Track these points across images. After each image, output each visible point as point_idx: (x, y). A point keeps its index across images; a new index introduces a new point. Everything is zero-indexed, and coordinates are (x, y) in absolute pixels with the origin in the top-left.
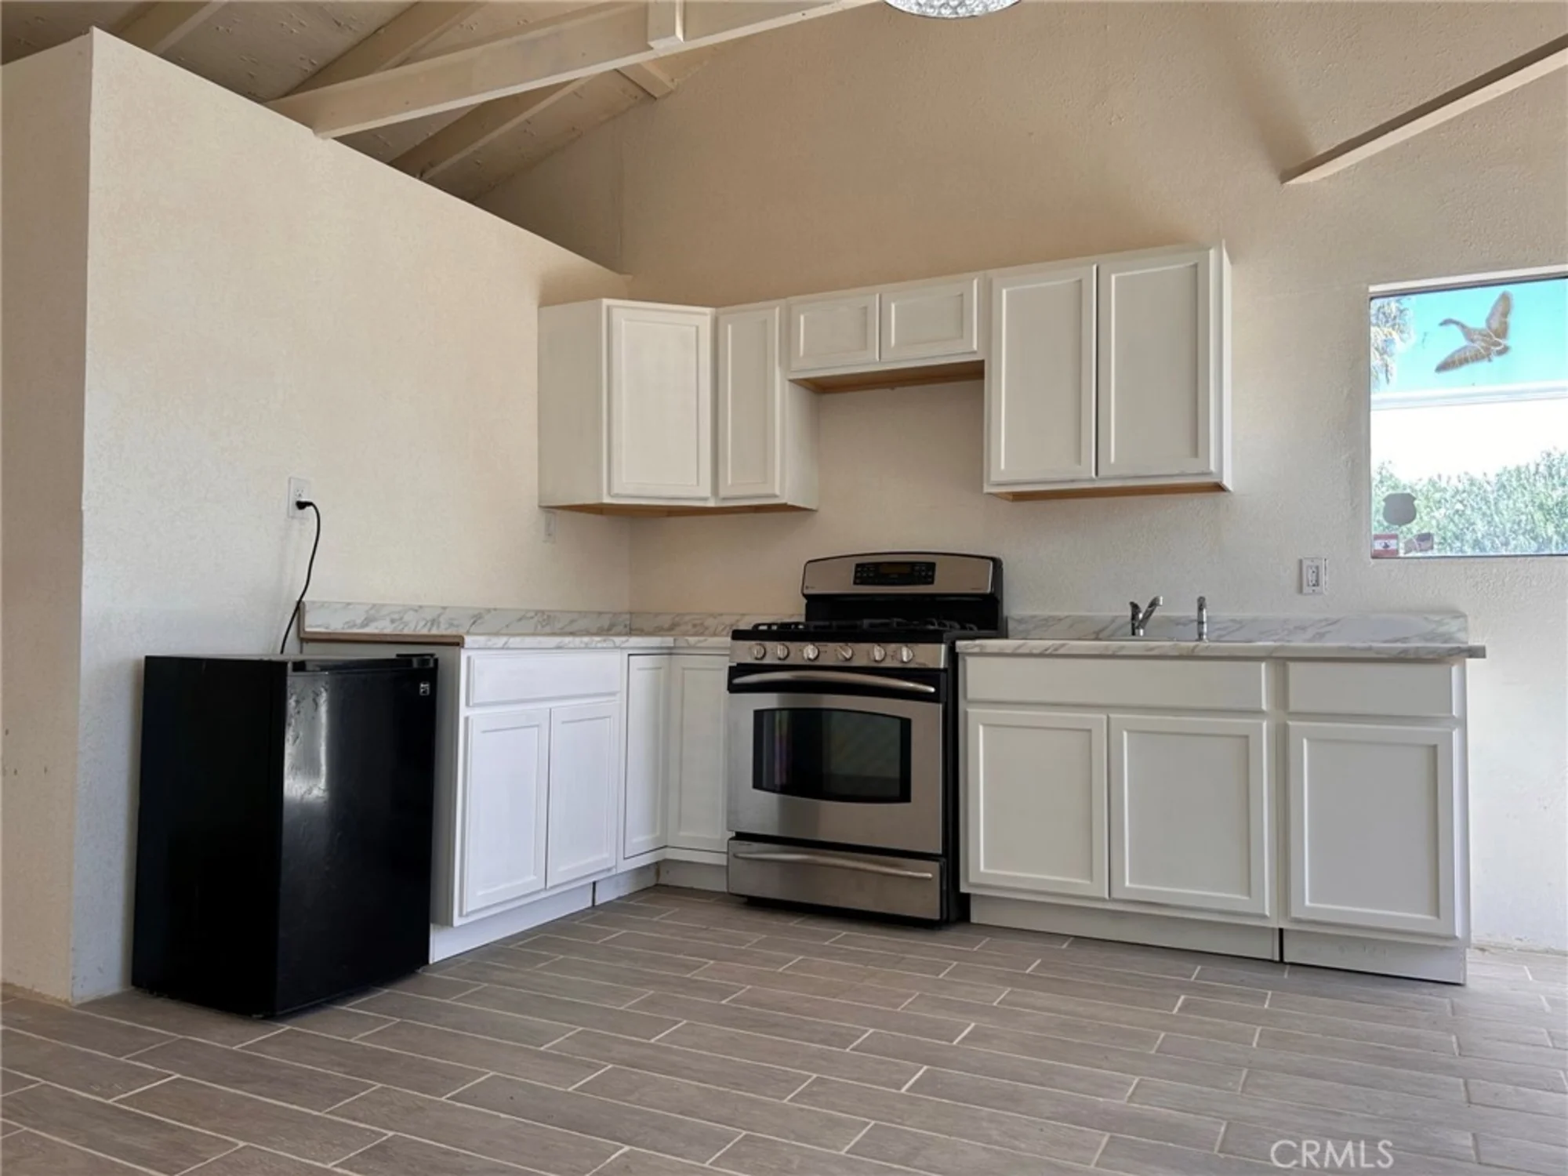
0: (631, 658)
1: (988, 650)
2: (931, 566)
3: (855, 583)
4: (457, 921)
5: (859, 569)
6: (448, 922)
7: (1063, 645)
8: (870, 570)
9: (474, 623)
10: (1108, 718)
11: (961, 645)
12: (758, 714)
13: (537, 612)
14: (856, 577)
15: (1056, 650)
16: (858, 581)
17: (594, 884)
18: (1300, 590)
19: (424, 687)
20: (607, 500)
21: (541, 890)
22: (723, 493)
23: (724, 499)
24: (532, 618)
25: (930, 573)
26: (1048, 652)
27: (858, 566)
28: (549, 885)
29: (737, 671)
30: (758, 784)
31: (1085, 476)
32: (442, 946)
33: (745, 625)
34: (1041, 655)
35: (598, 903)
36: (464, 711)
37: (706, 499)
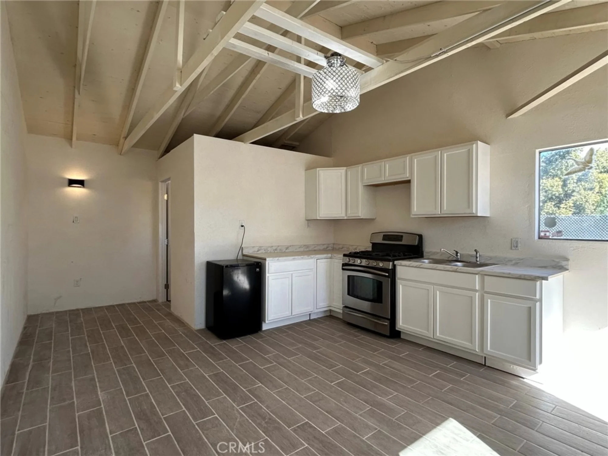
0: (318, 260)
1: (403, 264)
2: (402, 236)
4: (267, 322)
6: (265, 322)
7: (422, 265)
8: (386, 237)
10: (434, 287)
11: (396, 262)
12: (349, 276)
13: (304, 245)
15: (420, 266)
16: (383, 239)
17: (310, 314)
18: (511, 249)
19: (258, 270)
20: (318, 218)
21: (290, 316)
22: (348, 215)
23: (349, 217)
24: (303, 247)
25: (401, 238)
26: (418, 266)
27: (384, 235)
28: (293, 314)
29: (344, 265)
30: (349, 294)
31: (437, 213)
32: (265, 327)
33: (347, 253)
34: (416, 267)
35: (311, 318)
36: (267, 275)
37: (344, 217)
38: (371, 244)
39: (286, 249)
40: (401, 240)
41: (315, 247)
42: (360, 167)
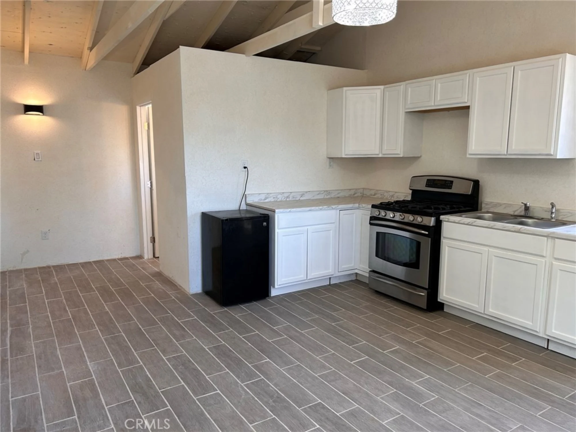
0: (341, 211)
1: (450, 220)
2: (452, 182)
3: (426, 186)
4: (276, 287)
5: (428, 181)
6: (274, 287)
7: (475, 221)
8: (432, 182)
9: (302, 196)
10: (488, 250)
11: (442, 217)
12: (378, 234)
13: (325, 191)
14: (426, 184)
15: (472, 223)
16: (427, 186)
17: (330, 278)
19: (265, 224)
20: (344, 156)
21: (304, 280)
22: (384, 152)
23: (384, 154)
24: (323, 193)
25: (451, 185)
26: (470, 224)
27: (428, 180)
28: (308, 279)
29: (372, 218)
30: (377, 255)
31: (502, 153)
32: (274, 293)
33: (377, 202)
34: (466, 224)
35: (331, 283)
37: (378, 155)
38: (411, 191)
39: (301, 197)
40: (450, 187)
41: (339, 193)
42: (402, 86)
